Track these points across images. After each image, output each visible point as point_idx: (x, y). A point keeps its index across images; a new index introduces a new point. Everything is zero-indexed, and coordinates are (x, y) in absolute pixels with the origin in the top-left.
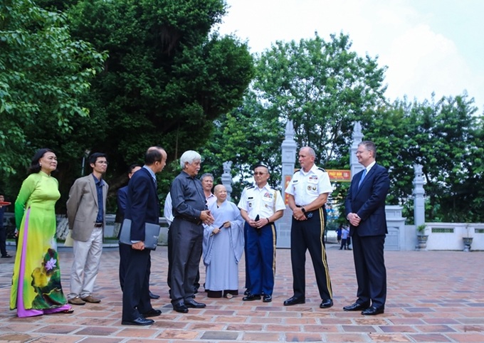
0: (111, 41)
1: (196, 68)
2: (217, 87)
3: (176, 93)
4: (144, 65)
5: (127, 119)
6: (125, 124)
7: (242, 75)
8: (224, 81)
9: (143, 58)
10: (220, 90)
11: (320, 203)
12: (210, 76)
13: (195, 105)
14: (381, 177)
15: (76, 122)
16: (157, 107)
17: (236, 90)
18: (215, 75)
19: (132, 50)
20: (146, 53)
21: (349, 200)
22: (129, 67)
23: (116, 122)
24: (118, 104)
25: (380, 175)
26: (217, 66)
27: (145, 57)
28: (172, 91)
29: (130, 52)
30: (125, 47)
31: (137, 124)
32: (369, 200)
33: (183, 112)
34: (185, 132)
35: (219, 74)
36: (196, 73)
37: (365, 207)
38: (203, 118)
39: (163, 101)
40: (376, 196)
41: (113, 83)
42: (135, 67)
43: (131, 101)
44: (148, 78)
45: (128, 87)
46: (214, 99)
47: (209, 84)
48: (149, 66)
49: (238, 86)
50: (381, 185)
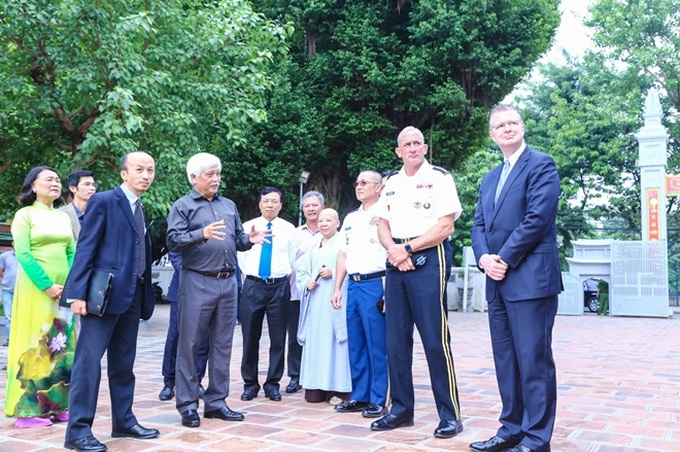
0: (312, 5)
1: (442, 24)
2: (482, 52)
3: (418, 70)
4: (365, 34)
5: (353, 121)
6: (349, 129)
7: (526, 24)
8: (493, 39)
9: (362, 23)
10: (488, 54)
11: (440, 234)
12: (469, 33)
13: (448, 85)
14: (541, 175)
15: (278, 133)
16: (392, 96)
17: (518, 50)
18: (475, 32)
19: (346, 14)
20: (366, 15)
21: (481, 228)
22: (343, 41)
23: (338, 126)
24: (337, 99)
25: (540, 170)
26: (479, 14)
27: (366, 21)
28: (410, 68)
29: (343, 18)
30: (336, 10)
31: (368, 127)
32: (522, 226)
33: (433, 100)
34: (443, 132)
35: (484, 28)
36: (445, 33)
37: (514, 240)
38: (466, 104)
39: (400, 86)
40: (536, 216)
41: (325, 68)
42: (353, 40)
43: (354, 93)
44: (374, 54)
45: (347, 72)
46: (480, 70)
47: (467, 47)
48: (372, 35)
49: (521, 43)
50: (544, 191)
